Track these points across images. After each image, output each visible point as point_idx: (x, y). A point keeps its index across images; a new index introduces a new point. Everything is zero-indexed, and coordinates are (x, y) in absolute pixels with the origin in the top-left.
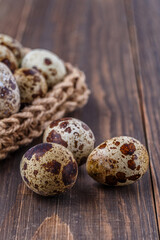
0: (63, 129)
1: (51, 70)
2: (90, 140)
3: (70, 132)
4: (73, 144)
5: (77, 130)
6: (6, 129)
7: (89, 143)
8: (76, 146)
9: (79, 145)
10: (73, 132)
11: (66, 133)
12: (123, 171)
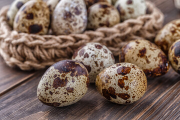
0: (82, 57)
1: (129, 8)
2: (106, 55)
3: (88, 57)
4: (95, 65)
5: (93, 53)
6: (61, 44)
7: (106, 58)
8: (97, 65)
9: (99, 64)
10: (90, 55)
11: (86, 59)
12: (113, 86)
